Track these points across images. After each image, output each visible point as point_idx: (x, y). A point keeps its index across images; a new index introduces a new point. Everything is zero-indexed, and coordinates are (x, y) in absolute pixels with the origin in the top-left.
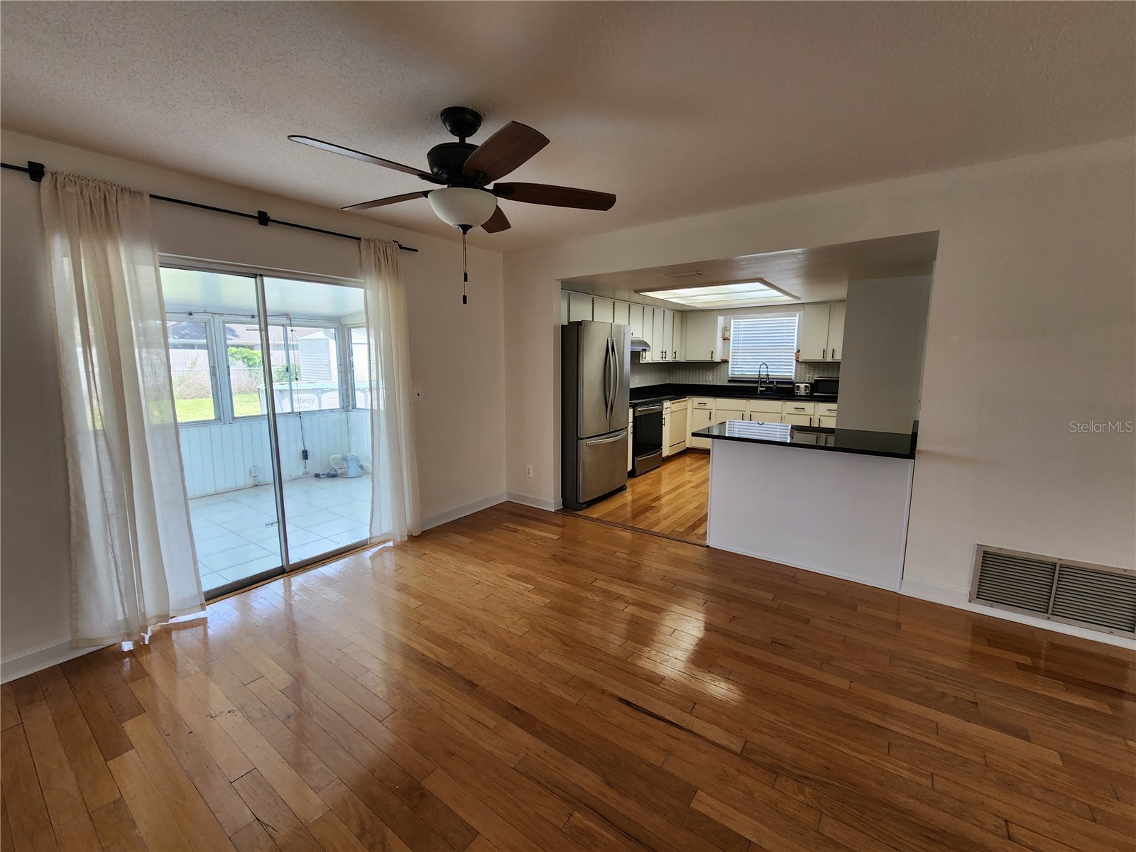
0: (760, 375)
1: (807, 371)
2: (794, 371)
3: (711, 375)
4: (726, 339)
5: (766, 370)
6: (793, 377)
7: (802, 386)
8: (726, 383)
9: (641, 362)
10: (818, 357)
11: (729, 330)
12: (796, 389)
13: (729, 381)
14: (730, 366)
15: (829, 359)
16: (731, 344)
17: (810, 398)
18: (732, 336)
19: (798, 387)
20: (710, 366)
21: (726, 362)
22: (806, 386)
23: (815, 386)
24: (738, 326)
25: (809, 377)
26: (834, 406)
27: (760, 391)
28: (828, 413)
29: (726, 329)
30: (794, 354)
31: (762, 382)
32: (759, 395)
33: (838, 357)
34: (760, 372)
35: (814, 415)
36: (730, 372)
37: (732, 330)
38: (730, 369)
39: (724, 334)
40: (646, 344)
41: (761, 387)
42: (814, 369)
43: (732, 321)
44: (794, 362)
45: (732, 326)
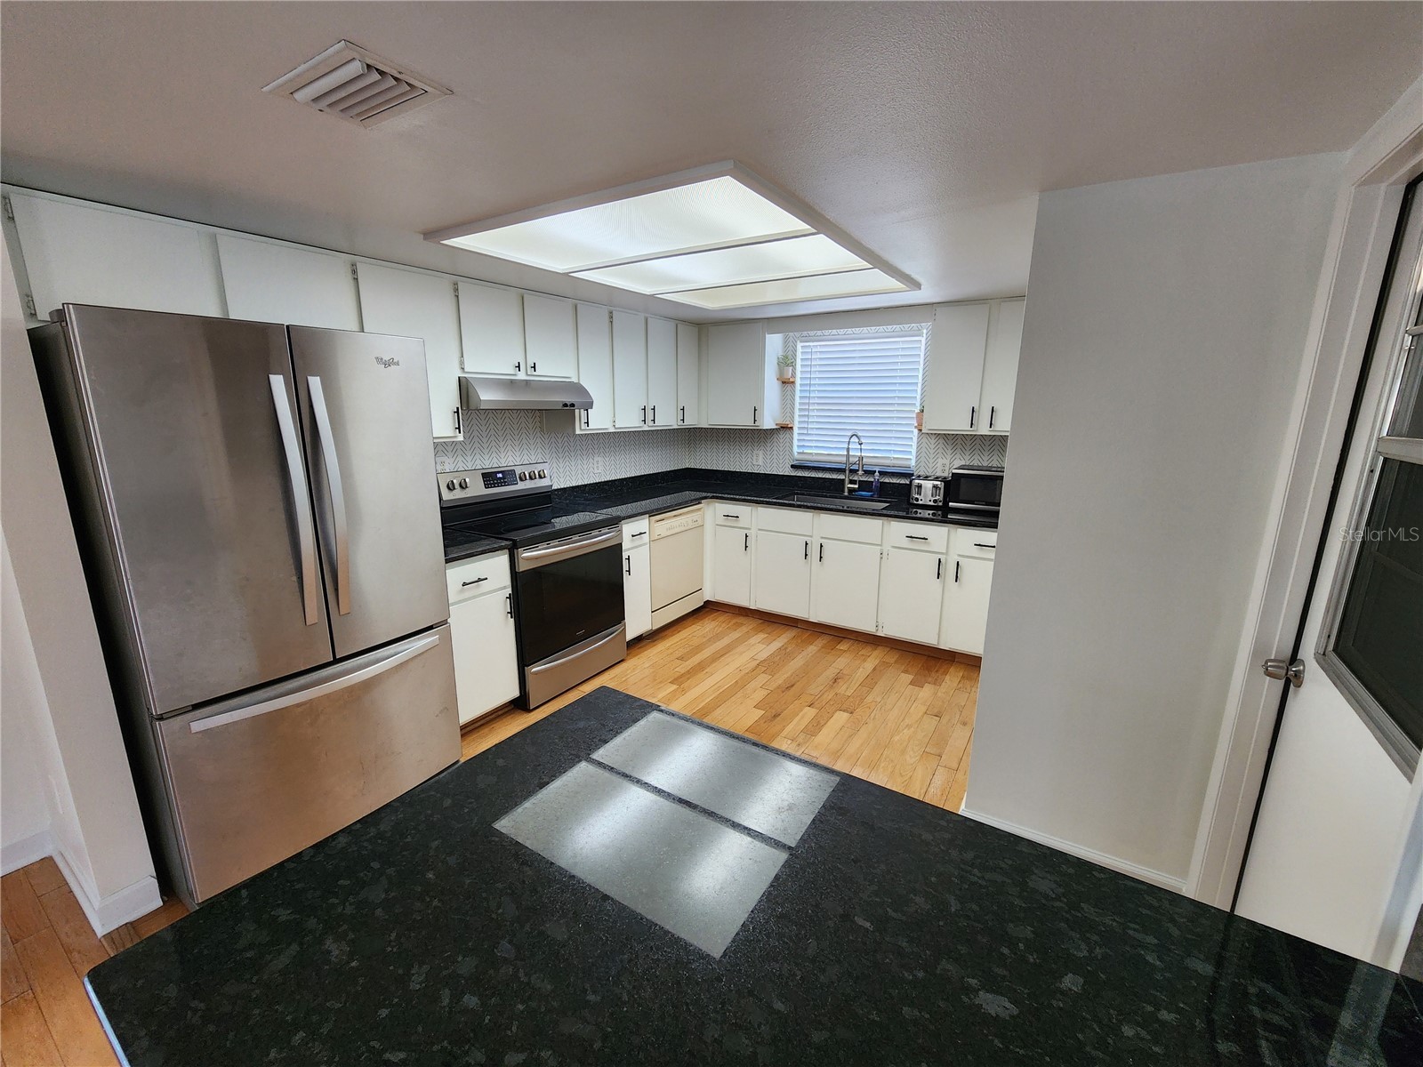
0: (848, 456)
1: (940, 450)
2: (914, 450)
3: (761, 453)
4: (786, 383)
5: (859, 447)
6: (913, 463)
7: (928, 485)
8: (788, 472)
9: (578, 432)
10: (961, 425)
11: (793, 365)
12: (914, 490)
13: (792, 466)
14: (796, 437)
15: (983, 429)
16: (798, 394)
17: (941, 514)
18: (798, 375)
19: (920, 487)
20: (755, 436)
21: (786, 428)
22: (935, 487)
23: (953, 486)
24: (813, 354)
25: (944, 465)
26: (989, 537)
27: (851, 491)
28: (976, 552)
29: (786, 362)
30: (915, 416)
31: (853, 472)
32: (846, 498)
33: (1004, 425)
34: (848, 450)
35: (947, 553)
36: (796, 450)
37: (799, 362)
38: (795, 443)
39: (781, 372)
40: (578, 389)
41: (852, 482)
42: (954, 448)
43: (799, 345)
44: (916, 431)
45: (799, 356)
